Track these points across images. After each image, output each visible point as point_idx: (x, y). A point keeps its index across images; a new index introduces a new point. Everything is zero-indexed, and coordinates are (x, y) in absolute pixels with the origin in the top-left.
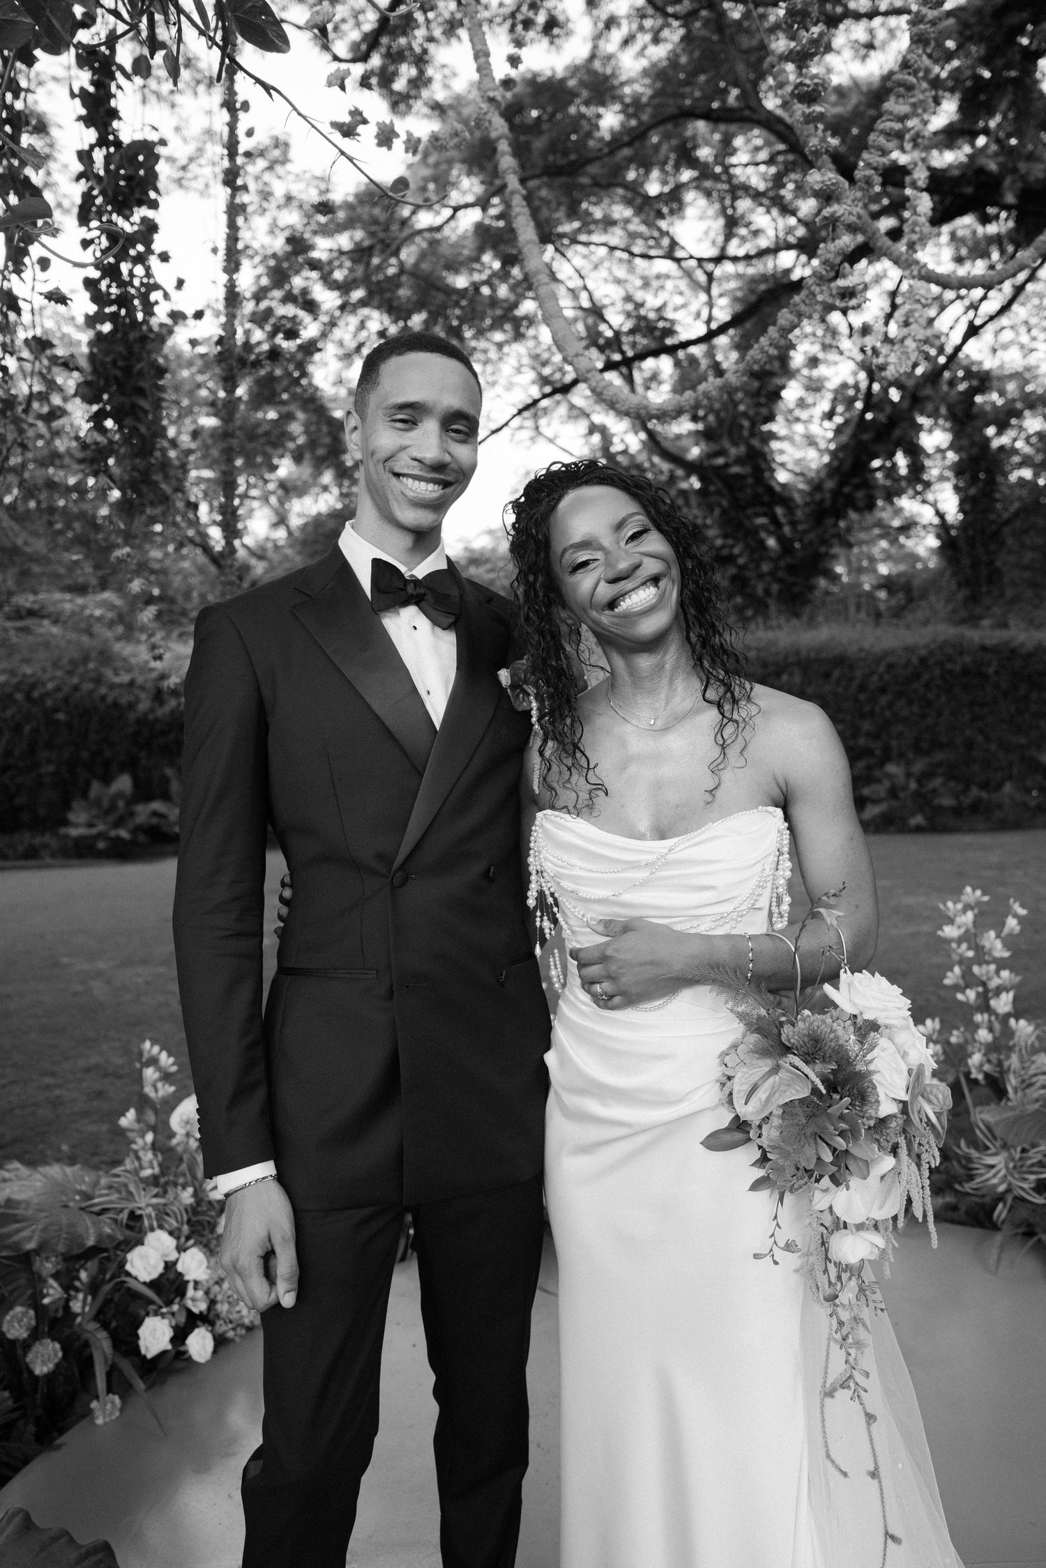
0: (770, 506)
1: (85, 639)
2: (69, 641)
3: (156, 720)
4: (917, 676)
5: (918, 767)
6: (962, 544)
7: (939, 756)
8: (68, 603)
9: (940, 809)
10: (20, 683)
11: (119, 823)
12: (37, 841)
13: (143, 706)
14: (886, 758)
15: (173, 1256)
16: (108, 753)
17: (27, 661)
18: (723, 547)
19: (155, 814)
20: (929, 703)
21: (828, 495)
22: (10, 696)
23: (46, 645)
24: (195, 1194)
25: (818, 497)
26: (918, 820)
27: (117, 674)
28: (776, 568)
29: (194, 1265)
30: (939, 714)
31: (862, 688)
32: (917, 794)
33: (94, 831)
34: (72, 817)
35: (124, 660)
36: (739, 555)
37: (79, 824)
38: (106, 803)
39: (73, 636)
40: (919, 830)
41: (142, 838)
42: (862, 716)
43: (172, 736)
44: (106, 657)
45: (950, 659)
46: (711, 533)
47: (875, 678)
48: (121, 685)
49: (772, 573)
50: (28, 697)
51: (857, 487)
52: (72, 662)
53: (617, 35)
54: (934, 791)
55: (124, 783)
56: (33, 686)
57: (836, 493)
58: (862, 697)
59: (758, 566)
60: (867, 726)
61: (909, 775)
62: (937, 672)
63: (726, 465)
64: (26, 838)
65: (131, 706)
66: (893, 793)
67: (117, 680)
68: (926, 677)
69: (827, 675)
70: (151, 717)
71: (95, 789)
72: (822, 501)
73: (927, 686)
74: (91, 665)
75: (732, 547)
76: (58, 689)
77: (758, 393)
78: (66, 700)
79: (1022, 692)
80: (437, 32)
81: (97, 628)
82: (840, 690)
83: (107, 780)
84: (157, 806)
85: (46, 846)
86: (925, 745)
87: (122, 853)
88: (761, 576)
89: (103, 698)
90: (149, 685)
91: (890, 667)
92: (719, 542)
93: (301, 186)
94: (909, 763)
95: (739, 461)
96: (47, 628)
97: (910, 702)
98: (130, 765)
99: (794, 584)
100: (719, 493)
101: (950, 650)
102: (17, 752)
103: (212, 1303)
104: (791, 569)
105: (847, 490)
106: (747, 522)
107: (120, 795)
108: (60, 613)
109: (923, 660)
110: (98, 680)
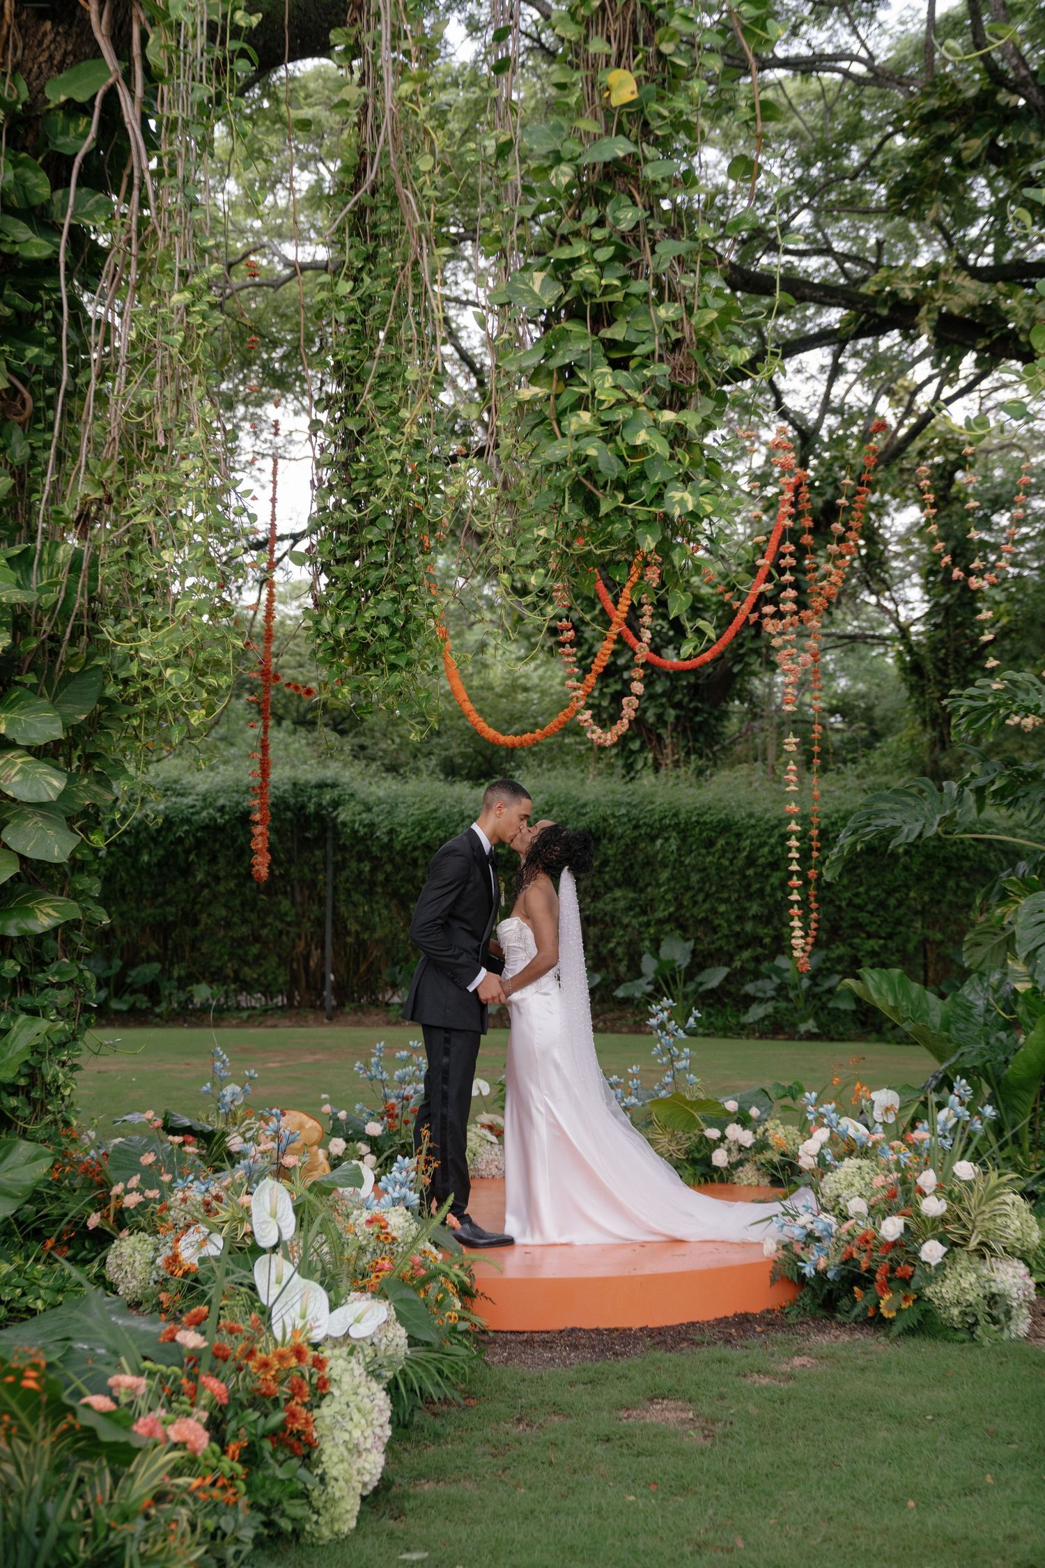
6: (929, 667)
7: (840, 950)
9: (835, 1014)
14: (779, 950)
26: (810, 1025)
28: (674, 689)
31: (751, 861)
32: (810, 994)
40: (810, 1037)
42: (750, 897)
47: (766, 850)
49: (667, 694)
54: (830, 991)
58: (750, 872)
60: (754, 908)
66: (781, 989)
69: (710, 843)
79: (937, 878)
82: (726, 862)
99: (697, 711)
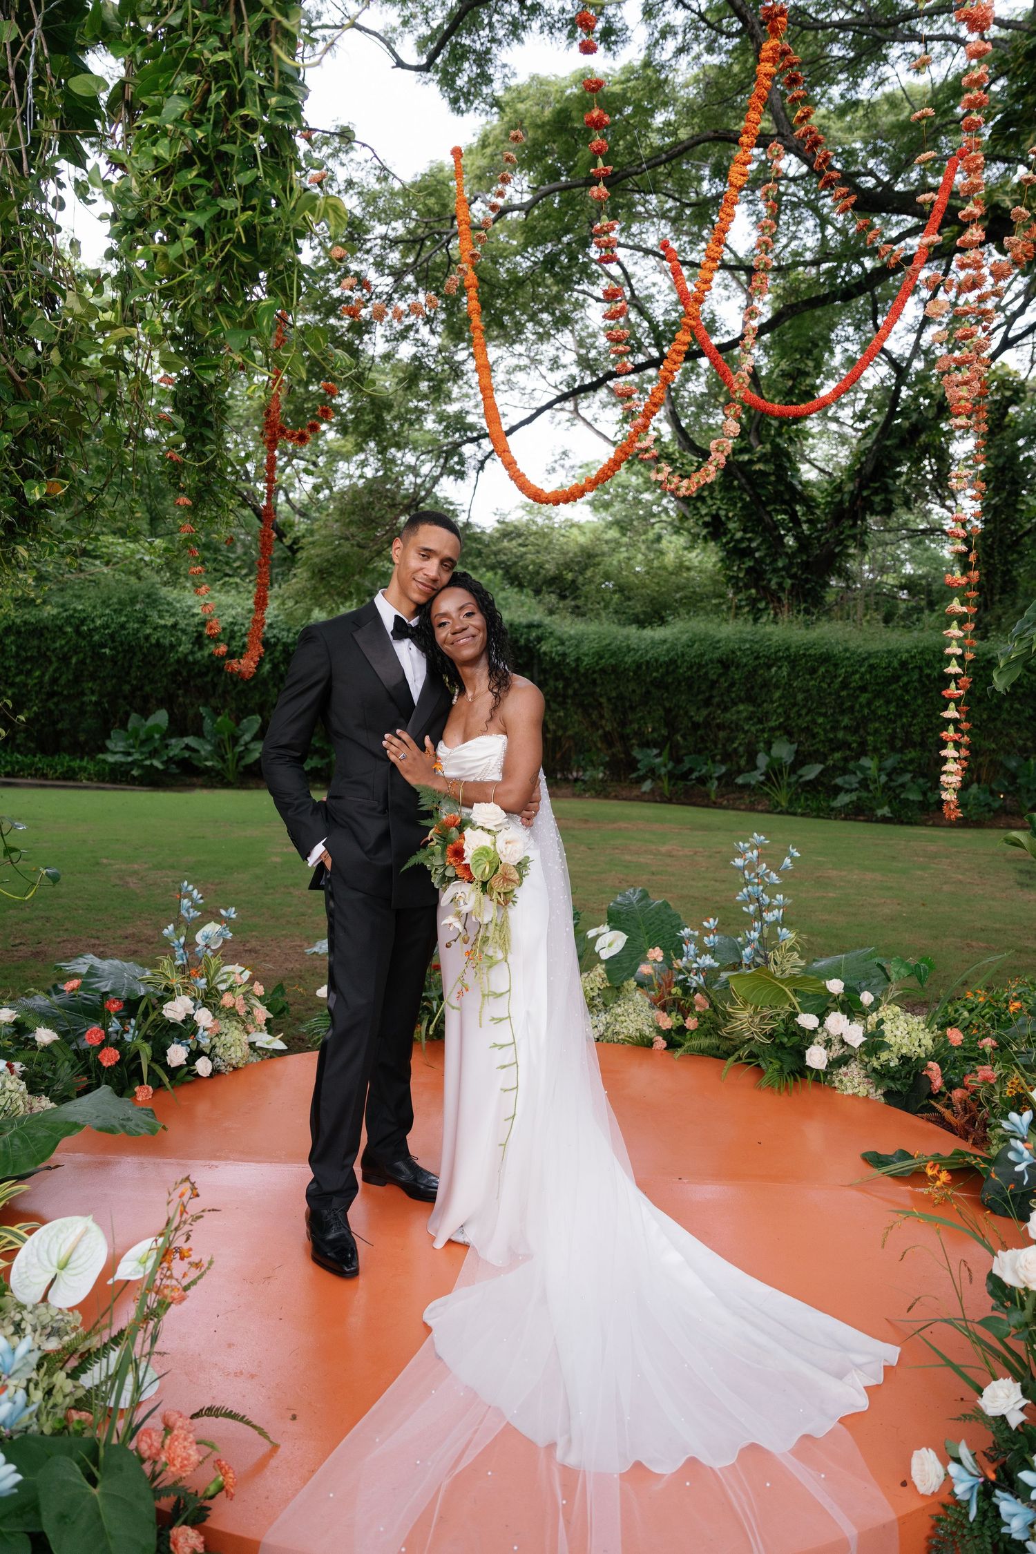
0: (790, 503)
1: (133, 580)
2: (117, 581)
3: (196, 662)
4: (896, 678)
5: (889, 763)
7: (911, 754)
8: (120, 547)
9: (906, 803)
10: (72, 616)
11: (154, 754)
12: (76, 764)
13: (184, 648)
14: (863, 753)
15: (192, 1012)
16: (148, 689)
17: (79, 597)
18: (742, 539)
19: (187, 747)
20: (906, 704)
21: (846, 497)
22: (61, 628)
23: (96, 583)
24: (208, 983)
25: (838, 497)
26: (885, 811)
27: (161, 617)
28: (791, 564)
29: (204, 1017)
30: (915, 715)
32: (886, 787)
33: (130, 759)
34: (110, 744)
35: (169, 604)
36: (757, 549)
37: (116, 751)
38: (142, 736)
39: (123, 576)
40: (885, 820)
41: (174, 769)
42: (843, 712)
43: (208, 679)
44: (152, 599)
45: (929, 664)
46: (731, 526)
47: (857, 676)
48: (165, 626)
49: (787, 569)
50: (77, 631)
51: (876, 492)
52: (120, 602)
53: (671, 45)
54: (903, 786)
55: (161, 718)
56: (83, 621)
57: (855, 496)
58: (844, 693)
59: (775, 560)
60: (846, 721)
61: (880, 769)
62: (916, 676)
63: (751, 462)
64: (65, 761)
65: (172, 647)
66: (864, 784)
67: (162, 622)
68: (905, 679)
69: (813, 671)
70: (190, 658)
71: (134, 719)
72: (841, 502)
73: (905, 688)
74: (138, 607)
75: (750, 540)
76: (106, 626)
77: (790, 392)
78: (112, 636)
80: (500, 33)
81: (146, 572)
82: (825, 685)
83: (145, 713)
84: (190, 740)
85: (84, 769)
86: (899, 744)
87: (153, 781)
88: (775, 571)
89: (147, 638)
90: (190, 629)
91: (872, 667)
92: (739, 535)
93: (362, 174)
94: (882, 758)
95: (763, 458)
96: (98, 567)
97: (888, 702)
98: (168, 702)
99: (807, 581)
100: (741, 488)
101: (929, 657)
102: (63, 681)
103: (214, 1047)
104: (806, 566)
105: (865, 493)
106: (767, 518)
107: (157, 727)
108: (113, 555)
109: (903, 664)
110: (144, 621)
